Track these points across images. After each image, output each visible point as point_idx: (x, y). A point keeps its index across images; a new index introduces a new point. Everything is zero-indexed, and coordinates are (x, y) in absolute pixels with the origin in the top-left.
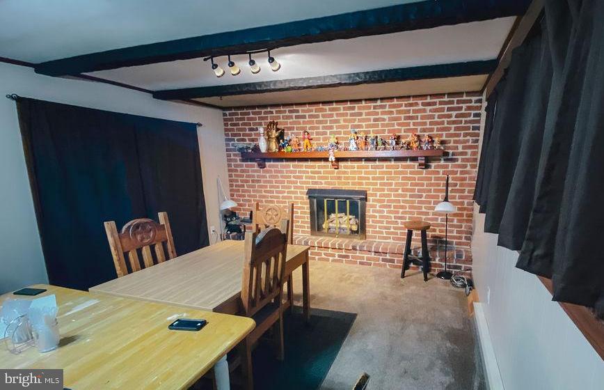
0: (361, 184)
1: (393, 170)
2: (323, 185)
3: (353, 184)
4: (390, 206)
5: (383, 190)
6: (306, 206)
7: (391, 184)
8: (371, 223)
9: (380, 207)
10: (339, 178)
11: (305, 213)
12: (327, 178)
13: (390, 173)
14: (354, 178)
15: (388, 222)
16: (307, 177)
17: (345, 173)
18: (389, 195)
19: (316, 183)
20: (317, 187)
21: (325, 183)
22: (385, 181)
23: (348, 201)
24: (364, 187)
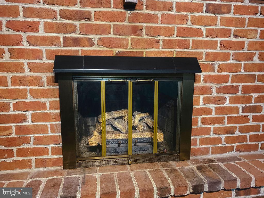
0: (184, 45)
1: (247, 17)
2: (96, 48)
3: (168, 44)
4: (236, 89)
5: (227, 57)
6: (47, 101)
7: (241, 45)
8: (199, 124)
9: (218, 91)
10: (135, 31)
11: (46, 117)
12: (105, 30)
13: (241, 22)
14: (169, 32)
15: (230, 120)
16: (49, 27)
17: (150, 18)
18: (237, 67)
19: (76, 42)
20: (80, 51)
21: (102, 42)
22: (232, 39)
23: (157, 83)
24: (190, 52)
